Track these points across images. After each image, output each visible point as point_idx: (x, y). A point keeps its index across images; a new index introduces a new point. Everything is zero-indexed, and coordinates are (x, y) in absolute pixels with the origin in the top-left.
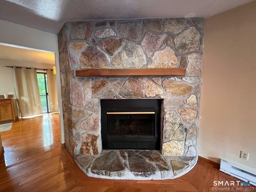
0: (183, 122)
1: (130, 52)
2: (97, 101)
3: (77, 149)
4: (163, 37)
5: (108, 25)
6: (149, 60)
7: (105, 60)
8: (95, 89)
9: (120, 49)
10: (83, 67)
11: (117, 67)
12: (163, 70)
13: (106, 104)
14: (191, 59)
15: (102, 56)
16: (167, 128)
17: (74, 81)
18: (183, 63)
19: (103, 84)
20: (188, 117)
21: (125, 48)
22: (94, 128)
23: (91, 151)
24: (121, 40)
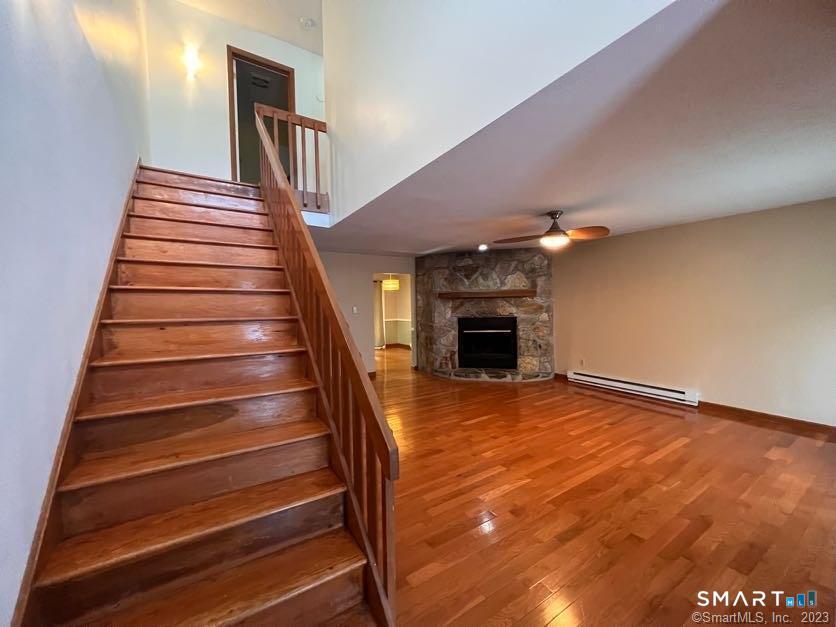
0: (537, 339)
1: (485, 277)
2: (455, 319)
3: (437, 364)
4: (514, 264)
5: (467, 256)
6: (503, 283)
7: (463, 284)
8: (454, 309)
9: (475, 276)
10: (444, 290)
11: (475, 289)
12: (514, 291)
13: (463, 323)
14: (540, 282)
15: (461, 280)
16: (521, 343)
17: (438, 303)
18: (534, 285)
19: (462, 304)
20: (541, 334)
21: (481, 274)
22: (453, 345)
23: (450, 366)
24: (477, 268)
